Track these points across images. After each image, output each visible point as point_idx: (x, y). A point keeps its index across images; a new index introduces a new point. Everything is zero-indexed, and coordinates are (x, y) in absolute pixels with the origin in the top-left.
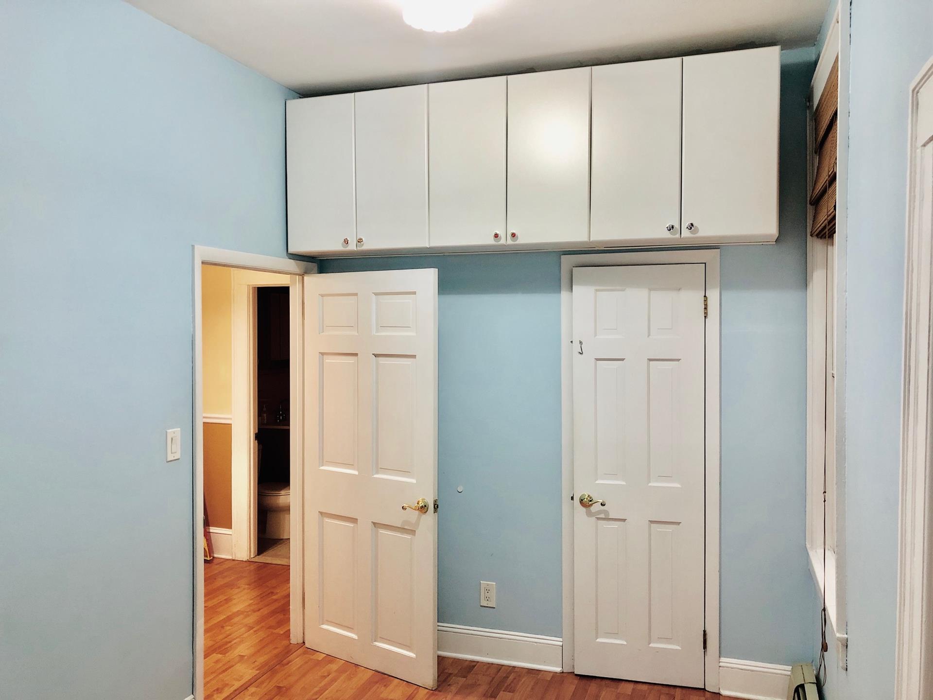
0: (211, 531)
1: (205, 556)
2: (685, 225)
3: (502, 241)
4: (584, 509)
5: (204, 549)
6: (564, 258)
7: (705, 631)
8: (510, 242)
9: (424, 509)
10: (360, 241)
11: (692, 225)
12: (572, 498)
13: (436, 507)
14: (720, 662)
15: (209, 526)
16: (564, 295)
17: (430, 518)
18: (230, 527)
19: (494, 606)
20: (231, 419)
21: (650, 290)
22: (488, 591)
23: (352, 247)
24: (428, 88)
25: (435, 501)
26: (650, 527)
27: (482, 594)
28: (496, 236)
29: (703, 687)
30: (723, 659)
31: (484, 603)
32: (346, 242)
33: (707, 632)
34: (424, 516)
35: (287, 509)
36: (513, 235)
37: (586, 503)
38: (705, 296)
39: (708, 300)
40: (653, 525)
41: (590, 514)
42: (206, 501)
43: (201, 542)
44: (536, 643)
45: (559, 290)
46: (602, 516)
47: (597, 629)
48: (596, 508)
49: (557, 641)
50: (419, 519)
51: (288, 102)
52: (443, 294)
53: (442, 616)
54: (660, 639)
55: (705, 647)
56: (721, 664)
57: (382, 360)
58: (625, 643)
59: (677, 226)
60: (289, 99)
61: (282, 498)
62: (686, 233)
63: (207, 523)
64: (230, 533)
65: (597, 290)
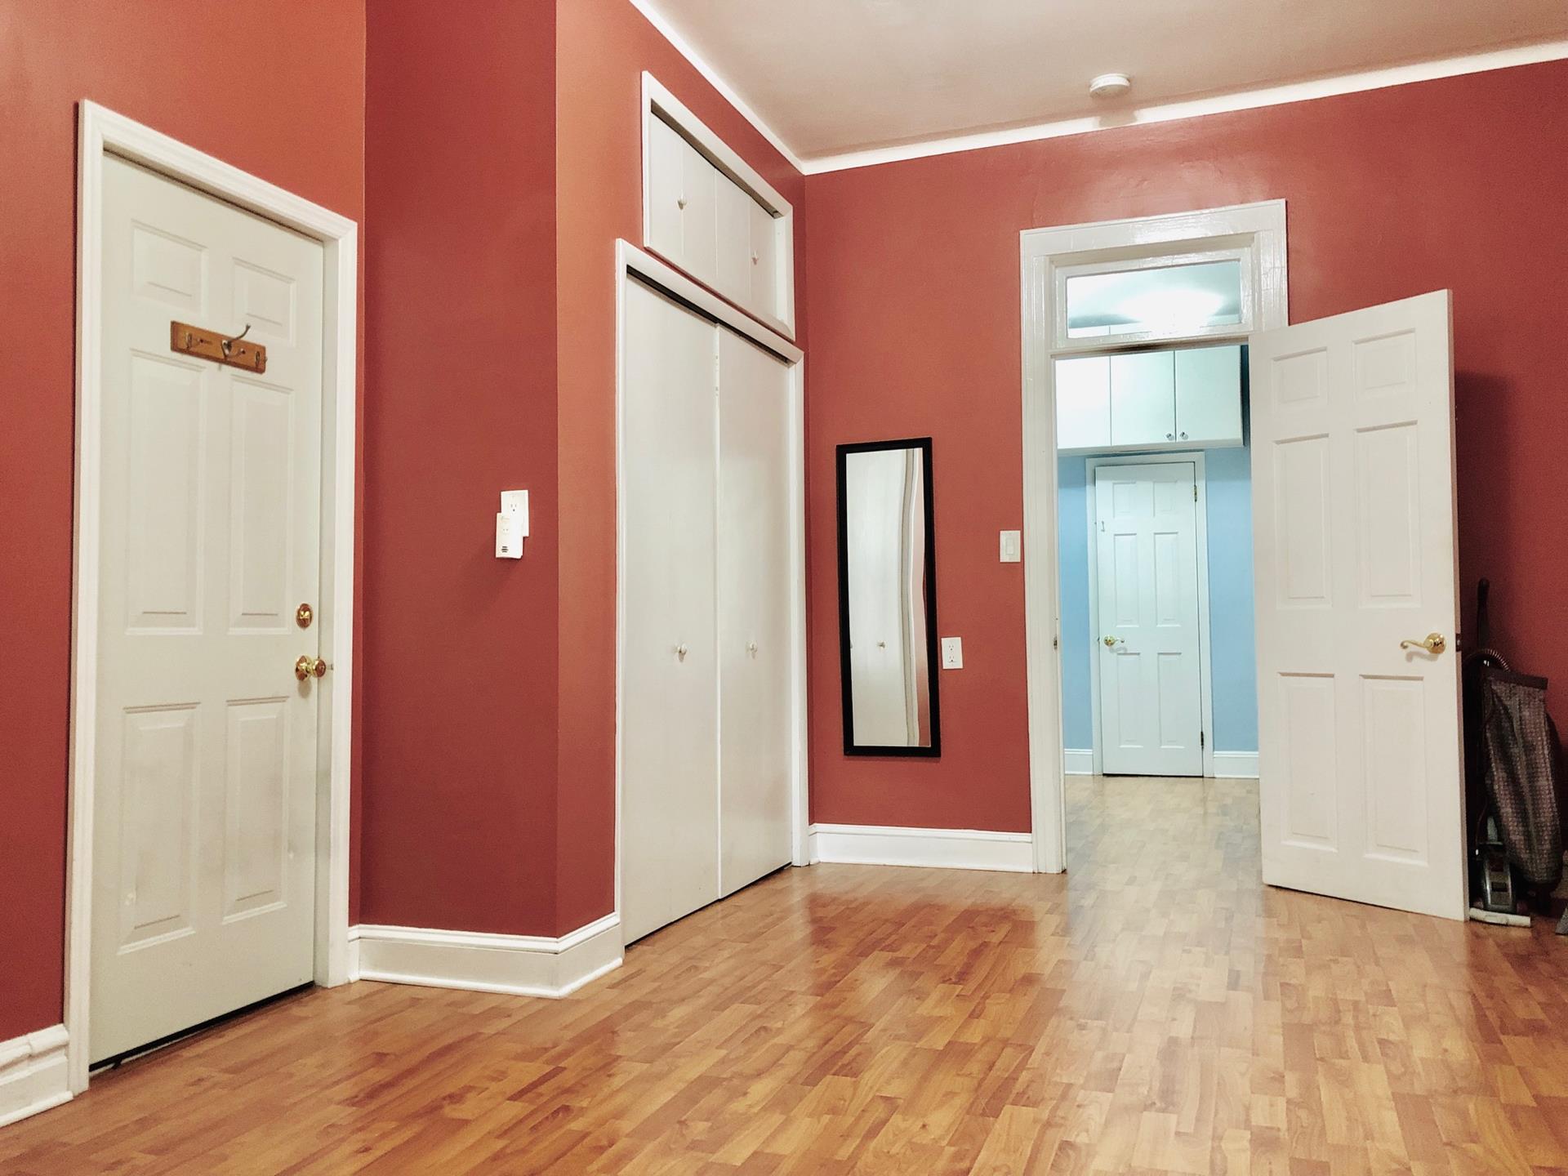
2: (1179, 434)
4: (1108, 647)
6: (1089, 460)
11: (1184, 433)
12: (1098, 640)
14: (1214, 755)
16: (1089, 488)
21: (1154, 482)
26: (1158, 658)
29: (1202, 775)
30: (1215, 752)
33: (1204, 733)
37: (1108, 643)
38: (1195, 486)
39: (1197, 488)
40: (1161, 656)
41: (1112, 651)
45: (1086, 485)
46: (1122, 652)
47: (1120, 738)
48: (1117, 645)
49: (1089, 752)
54: (1168, 742)
55: (1202, 744)
58: (1142, 747)
59: (1173, 434)
62: (1180, 440)
65: (1114, 484)
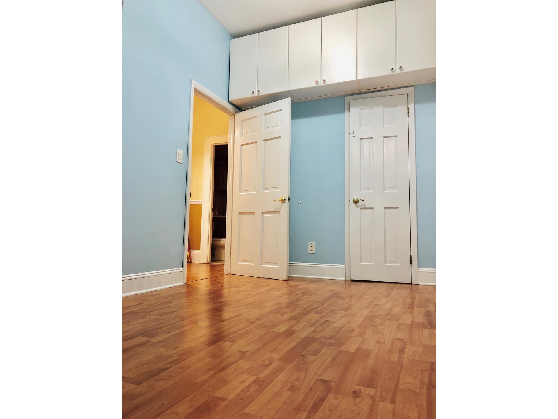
0: (191, 251)
1: (188, 260)
2: (398, 67)
3: (319, 84)
4: (355, 204)
5: (188, 256)
6: (346, 98)
7: (411, 256)
8: (323, 84)
9: (283, 201)
10: (259, 91)
11: (401, 67)
12: (349, 201)
13: (289, 200)
14: (418, 270)
15: (190, 249)
16: (346, 113)
17: (287, 204)
18: (199, 249)
19: (314, 253)
20: (202, 201)
21: (384, 107)
22: (311, 246)
23: (256, 94)
24: (289, 27)
25: (289, 197)
26: (385, 210)
27: (309, 247)
28: (317, 82)
29: (411, 283)
30: (419, 269)
31: (310, 252)
32: (253, 92)
33: (412, 257)
34: (284, 204)
35: (223, 247)
36: (324, 81)
37: (356, 202)
38: (408, 107)
39: (409, 109)
40: (387, 210)
41: (357, 207)
42: (190, 238)
43: (186, 254)
44: (333, 267)
45: (344, 112)
46: (363, 207)
47: (361, 259)
48: (360, 203)
49: (343, 266)
50: (281, 206)
51: (232, 40)
52: (294, 119)
53: (291, 258)
54: (391, 262)
55: (411, 263)
56: (419, 271)
57: (267, 142)
58: (374, 264)
59: (394, 69)
60: (232, 39)
61: (222, 242)
62: (398, 71)
63: (189, 248)
64: (200, 251)
65: (361, 109)
